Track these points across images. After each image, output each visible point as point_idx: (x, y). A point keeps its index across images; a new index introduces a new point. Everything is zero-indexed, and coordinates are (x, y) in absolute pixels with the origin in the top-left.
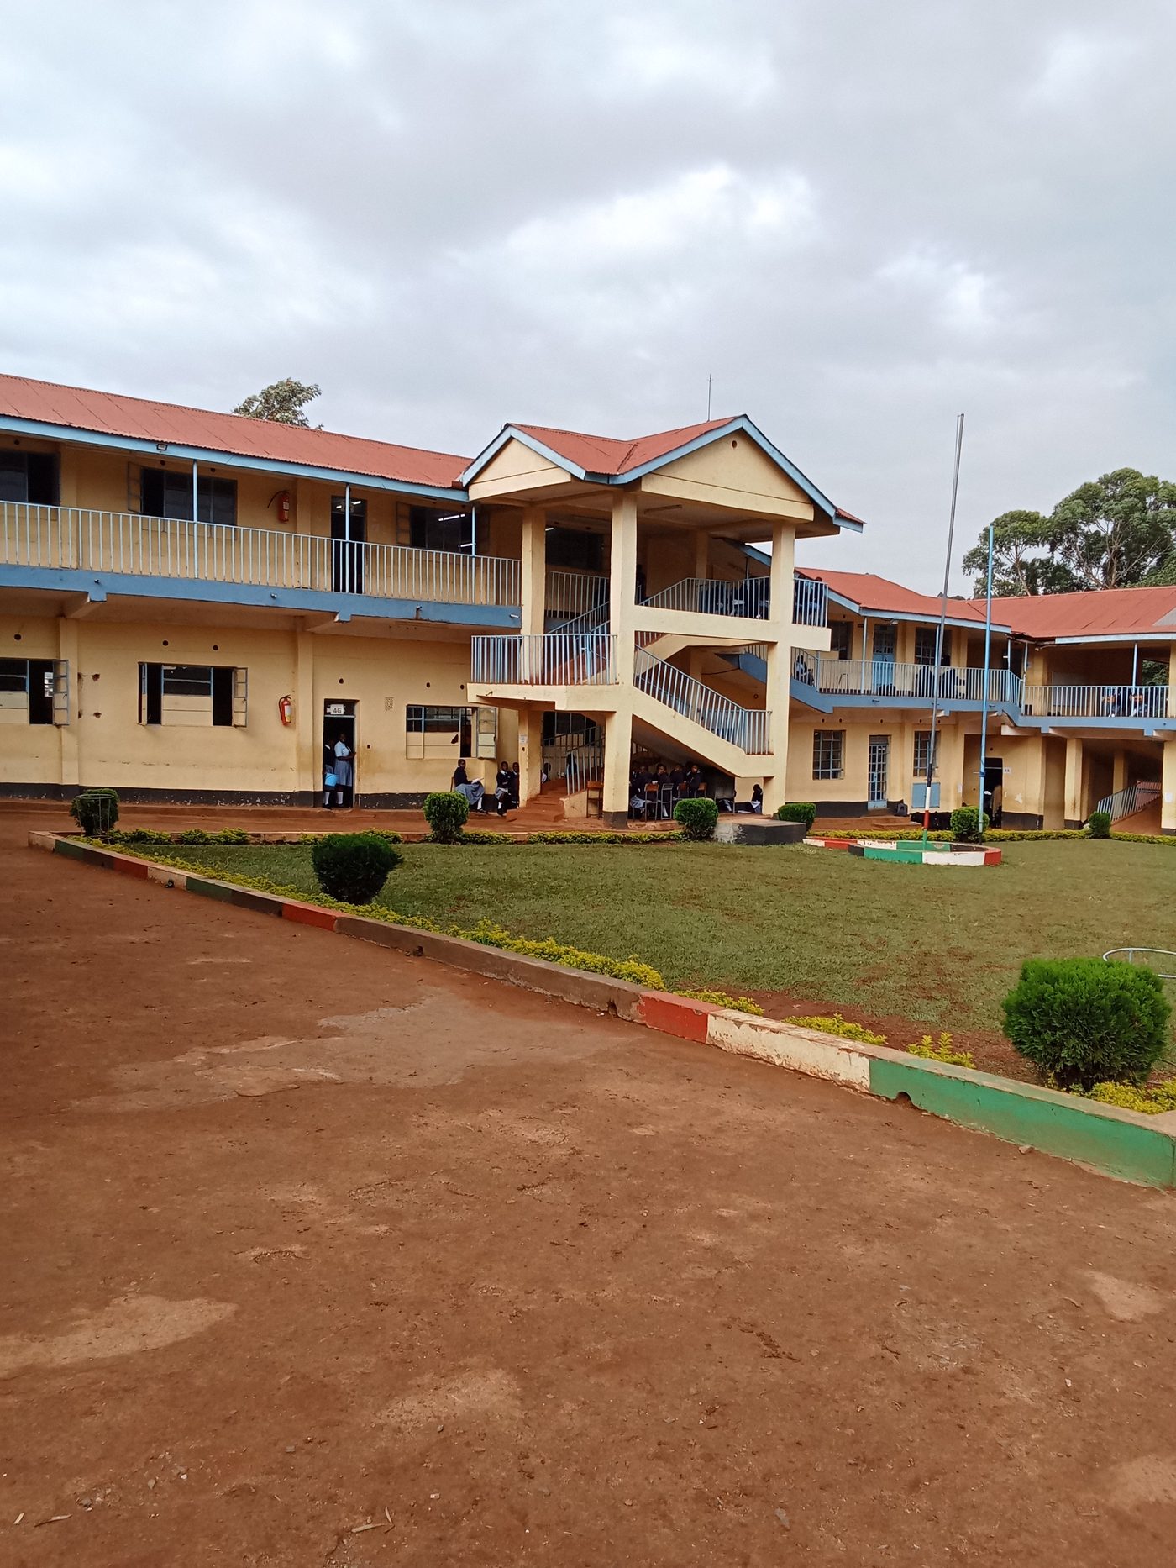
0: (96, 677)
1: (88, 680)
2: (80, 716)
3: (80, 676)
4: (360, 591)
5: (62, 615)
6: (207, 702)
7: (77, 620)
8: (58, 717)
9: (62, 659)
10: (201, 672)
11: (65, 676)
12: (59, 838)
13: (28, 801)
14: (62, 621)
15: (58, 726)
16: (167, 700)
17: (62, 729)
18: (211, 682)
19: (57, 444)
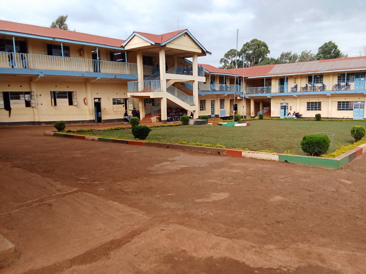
0: (40, 95)
1: (39, 96)
2: (38, 105)
3: (37, 95)
4: (100, 72)
5: (31, 80)
6: (67, 100)
7: (35, 82)
8: (33, 105)
9: (32, 91)
10: (65, 93)
11: (34, 95)
12: (54, 132)
13: (27, 126)
14: (31, 82)
15: (33, 107)
16: (58, 100)
17: (34, 108)
18: (68, 95)
19: (26, 38)
